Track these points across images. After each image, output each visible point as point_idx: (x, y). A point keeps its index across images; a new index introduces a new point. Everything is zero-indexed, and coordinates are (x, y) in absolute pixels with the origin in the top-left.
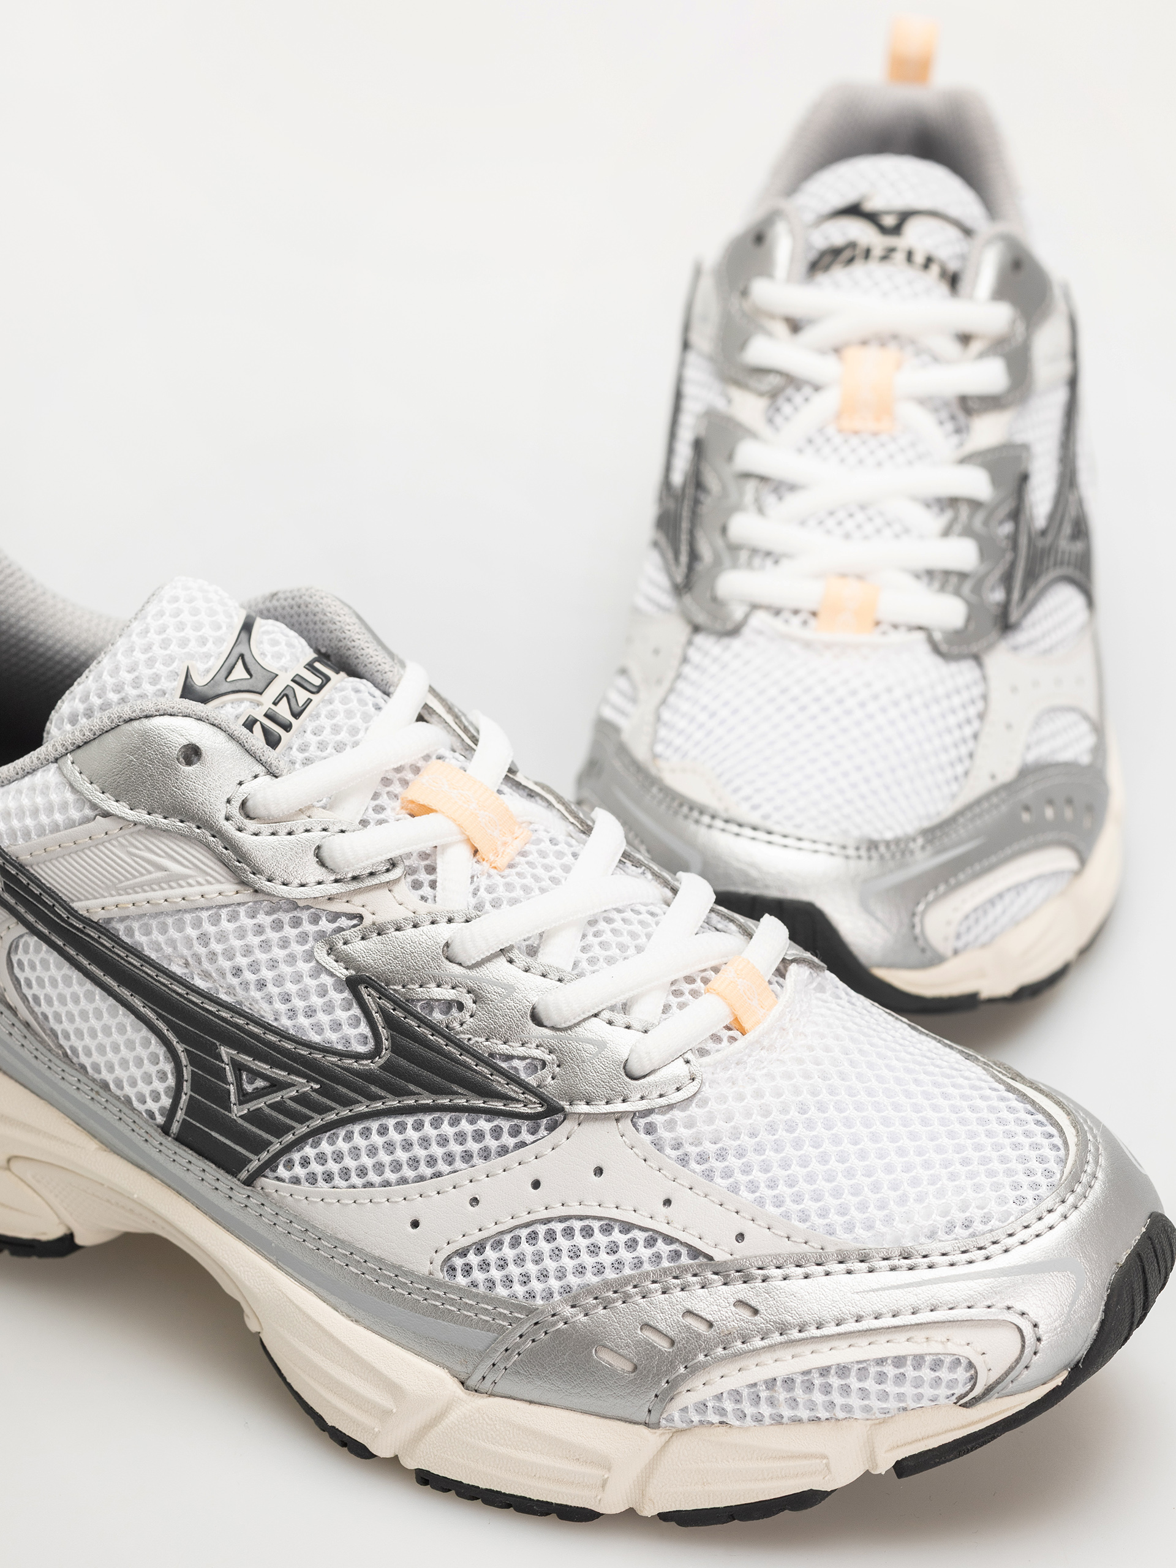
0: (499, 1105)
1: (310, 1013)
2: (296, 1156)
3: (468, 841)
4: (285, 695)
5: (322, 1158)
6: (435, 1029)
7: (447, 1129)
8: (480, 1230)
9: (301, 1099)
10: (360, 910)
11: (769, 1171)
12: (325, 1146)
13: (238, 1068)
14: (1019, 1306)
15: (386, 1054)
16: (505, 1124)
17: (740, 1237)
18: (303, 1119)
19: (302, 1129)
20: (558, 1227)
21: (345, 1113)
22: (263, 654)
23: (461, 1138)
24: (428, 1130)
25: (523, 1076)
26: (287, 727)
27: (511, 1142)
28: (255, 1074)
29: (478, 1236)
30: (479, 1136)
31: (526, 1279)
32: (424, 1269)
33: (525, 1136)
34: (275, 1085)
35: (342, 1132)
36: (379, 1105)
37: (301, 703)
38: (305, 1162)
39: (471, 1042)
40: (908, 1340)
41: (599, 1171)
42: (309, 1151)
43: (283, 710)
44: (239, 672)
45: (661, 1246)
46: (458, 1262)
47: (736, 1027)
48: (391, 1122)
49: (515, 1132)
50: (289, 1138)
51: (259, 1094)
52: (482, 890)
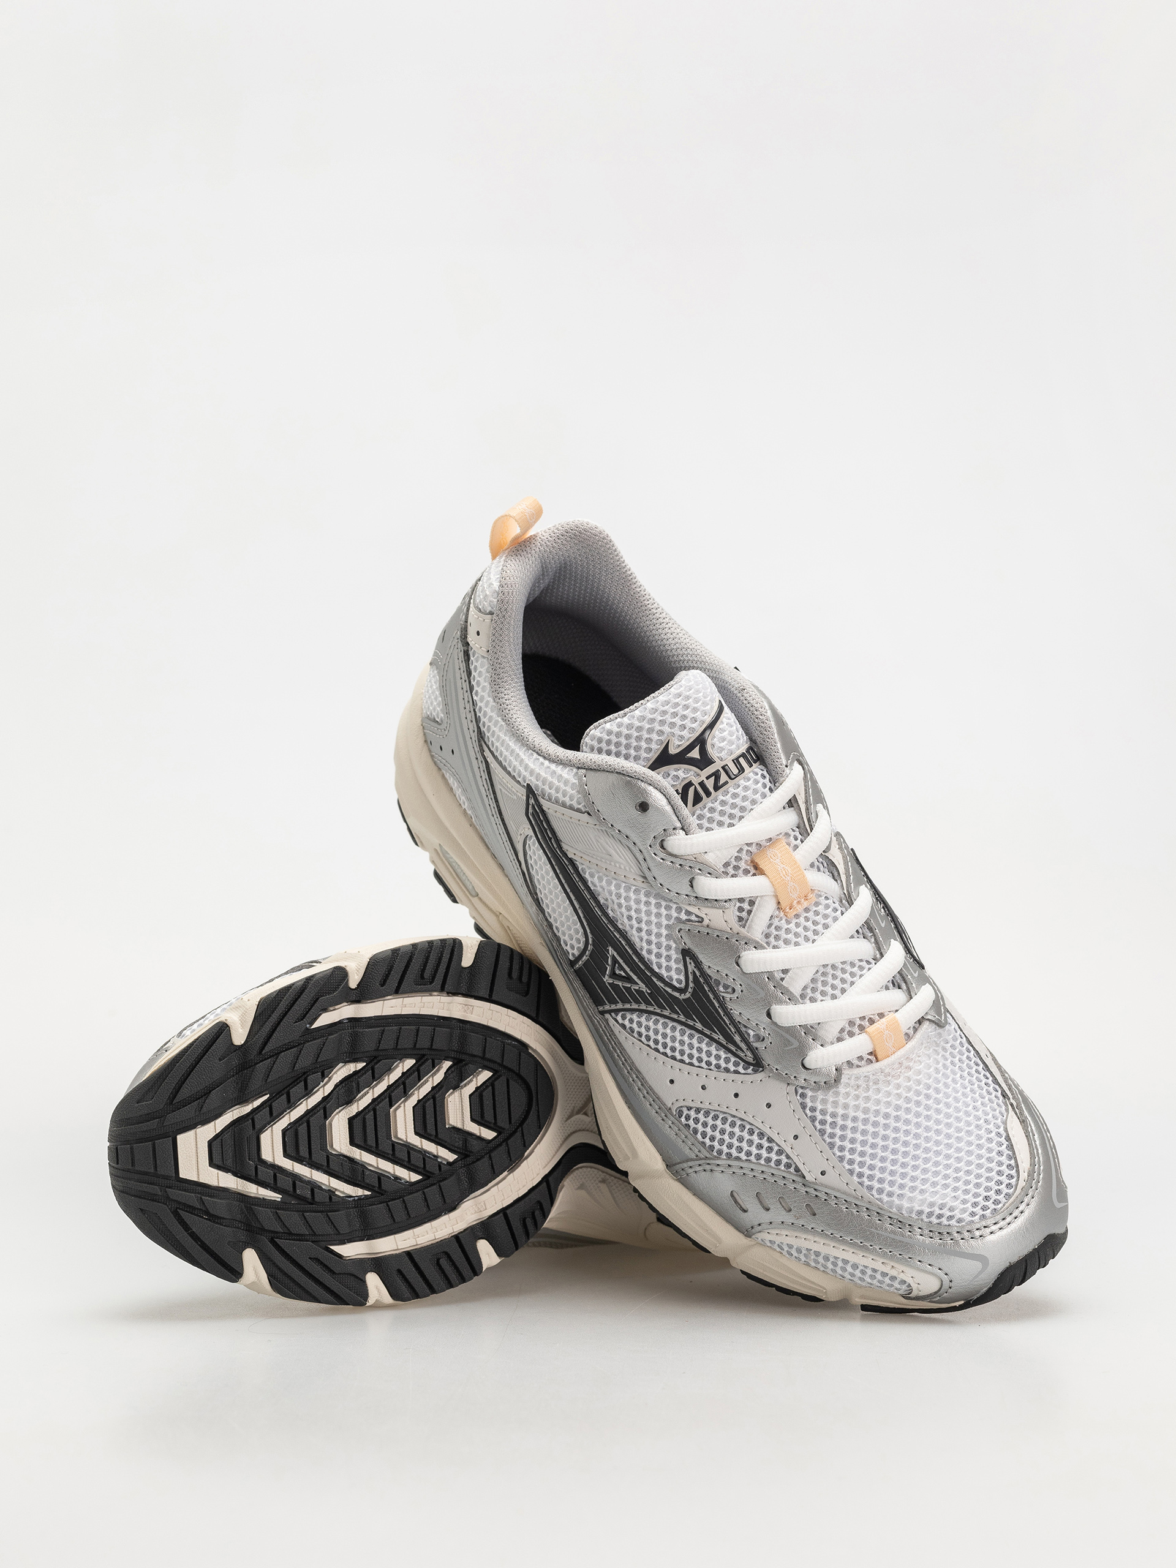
0: (733, 1049)
1: (658, 956)
2: (629, 1016)
3: (776, 896)
4: (716, 775)
5: (640, 1024)
6: (717, 997)
7: (704, 1046)
8: (701, 1102)
9: (639, 991)
10: (703, 916)
11: (853, 1144)
12: (643, 1019)
13: (615, 961)
14: (946, 1270)
15: (688, 995)
16: (733, 1059)
17: (823, 1173)
18: (637, 1002)
19: (635, 1006)
20: (739, 1123)
21: (659, 1011)
22: (713, 745)
23: (709, 1054)
24: (695, 1041)
25: (752, 1039)
26: (708, 794)
27: (732, 1068)
28: (621, 968)
29: (699, 1105)
30: (718, 1057)
31: (712, 1139)
32: (669, 1105)
33: (740, 1069)
34: (628, 979)
35: (654, 1017)
36: (675, 1016)
37: (721, 782)
38: (631, 1021)
39: (732, 1012)
40: (882, 1263)
41: (769, 1106)
42: (635, 1017)
43: (710, 784)
44: (695, 754)
45: (783, 1158)
46: (685, 1112)
47: (874, 1056)
48: (679, 1027)
49: (736, 1064)
50: (627, 1006)
51: (620, 977)
52: (773, 927)
